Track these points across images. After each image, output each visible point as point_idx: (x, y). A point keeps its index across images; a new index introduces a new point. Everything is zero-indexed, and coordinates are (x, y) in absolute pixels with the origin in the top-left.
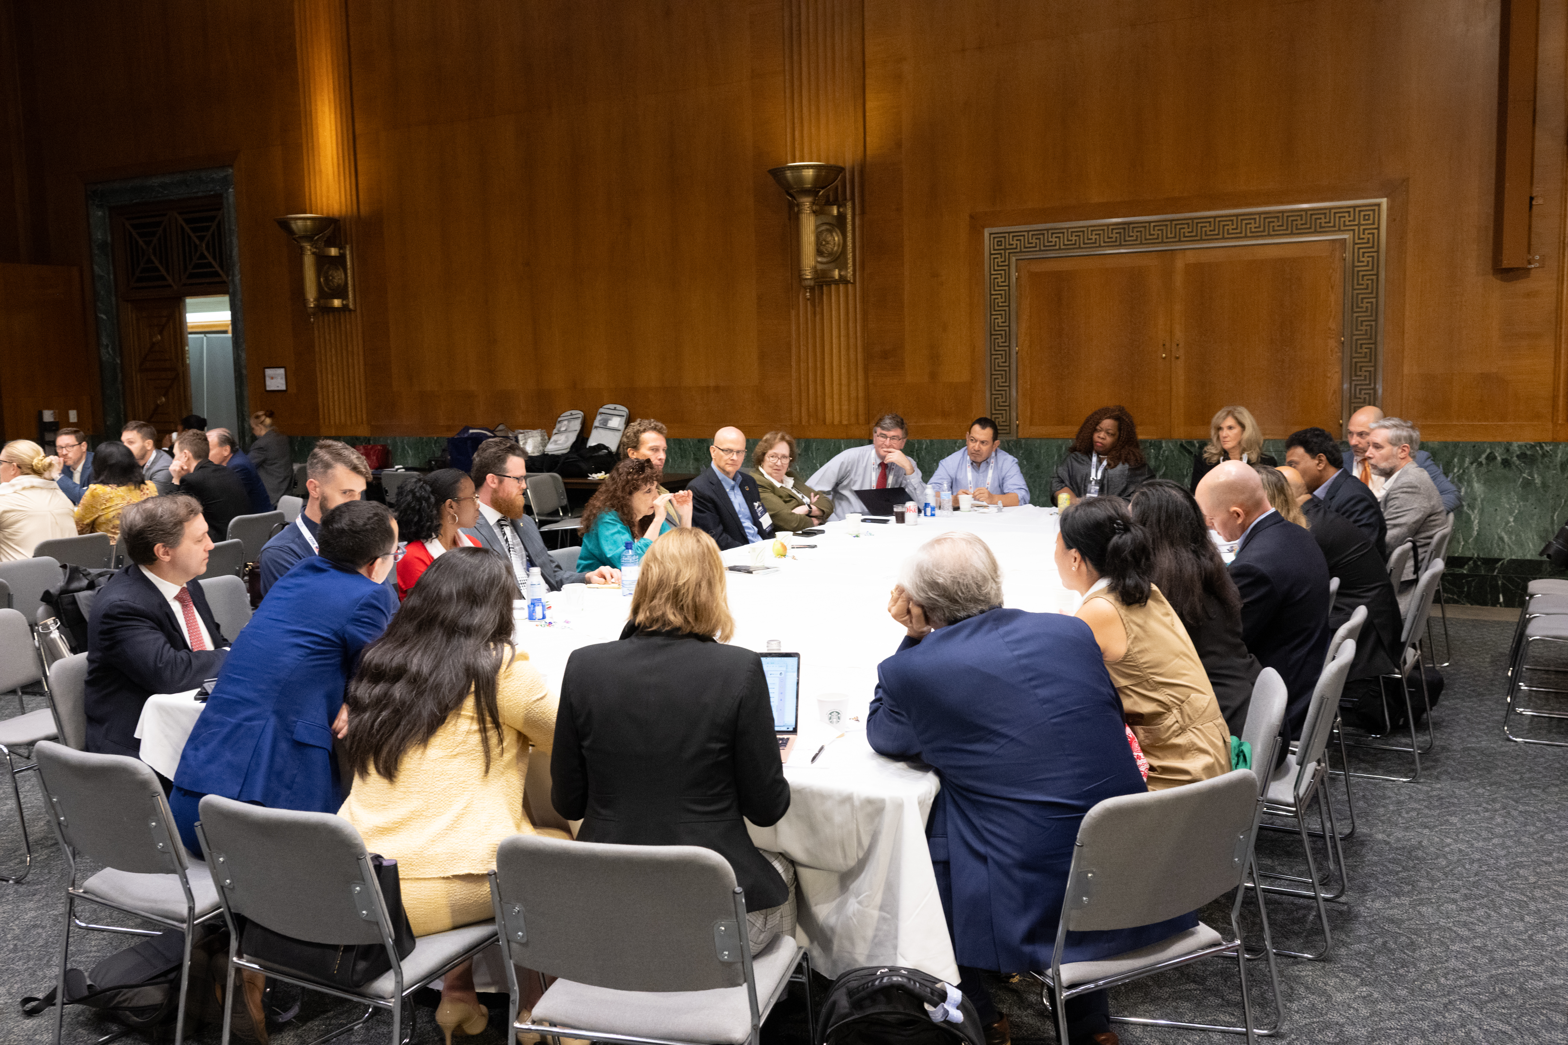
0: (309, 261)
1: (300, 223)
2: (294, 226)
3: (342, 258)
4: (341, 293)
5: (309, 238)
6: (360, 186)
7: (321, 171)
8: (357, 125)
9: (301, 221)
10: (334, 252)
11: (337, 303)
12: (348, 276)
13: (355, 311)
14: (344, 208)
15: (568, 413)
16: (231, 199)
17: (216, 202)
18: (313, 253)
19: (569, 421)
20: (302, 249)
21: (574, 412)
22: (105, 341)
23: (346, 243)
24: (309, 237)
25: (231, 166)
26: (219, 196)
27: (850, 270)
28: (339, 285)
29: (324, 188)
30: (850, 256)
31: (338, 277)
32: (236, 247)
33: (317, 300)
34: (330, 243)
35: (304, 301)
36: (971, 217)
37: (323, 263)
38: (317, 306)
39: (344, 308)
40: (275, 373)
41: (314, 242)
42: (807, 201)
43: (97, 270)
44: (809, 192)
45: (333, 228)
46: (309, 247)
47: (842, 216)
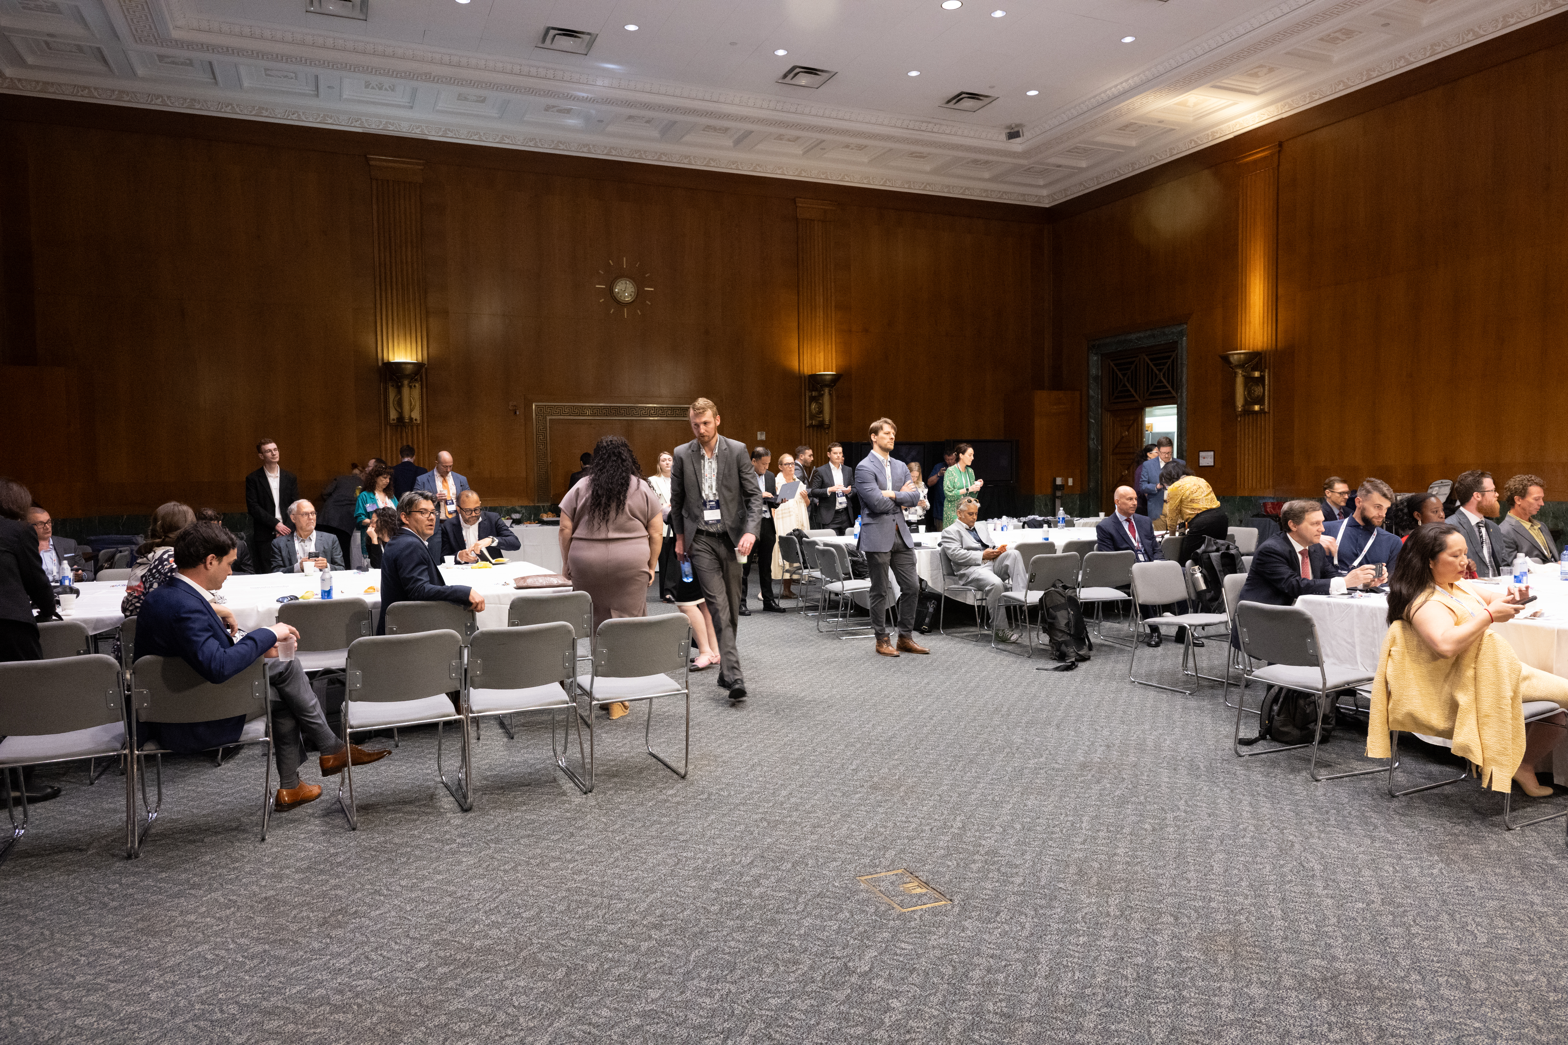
0: (1240, 381)
1: (1236, 357)
2: (1231, 359)
3: (1262, 378)
4: (1260, 401)
6: (1279, 329)
7: (1250, 322)
8: (1280, 290)
9: (1237, 355)
10: (1257, 374)
11: (1257, 408)
12: (1266, 390)
13: (1269, 413)
14: (1265, 345)
15: (1439, 481)
16: (1184, 344)
17: (1172, 347)
18: (1243, 376)
19: (1439, 487)
20: (1236, 373)
21: (1444, 481)
22: (1092, 435)
23: (1265, 368)
24: (1241, 365)
25: (1186, 323)
26: (1176, 343)
28: (1258, 396)
29: (1252, 333)
31: (1258, 391)
32: (1185, 374)
33: (1243, 406)
34: (1254, 369)
35: (1234, 407)
37: (1249, 381)
38: (1243, 410)
39: (1262, 411)
40: (1207, 454)
41: (1245, 369)
43: (1091, 393)
45: (1257, 359)
46: (1240, 372)
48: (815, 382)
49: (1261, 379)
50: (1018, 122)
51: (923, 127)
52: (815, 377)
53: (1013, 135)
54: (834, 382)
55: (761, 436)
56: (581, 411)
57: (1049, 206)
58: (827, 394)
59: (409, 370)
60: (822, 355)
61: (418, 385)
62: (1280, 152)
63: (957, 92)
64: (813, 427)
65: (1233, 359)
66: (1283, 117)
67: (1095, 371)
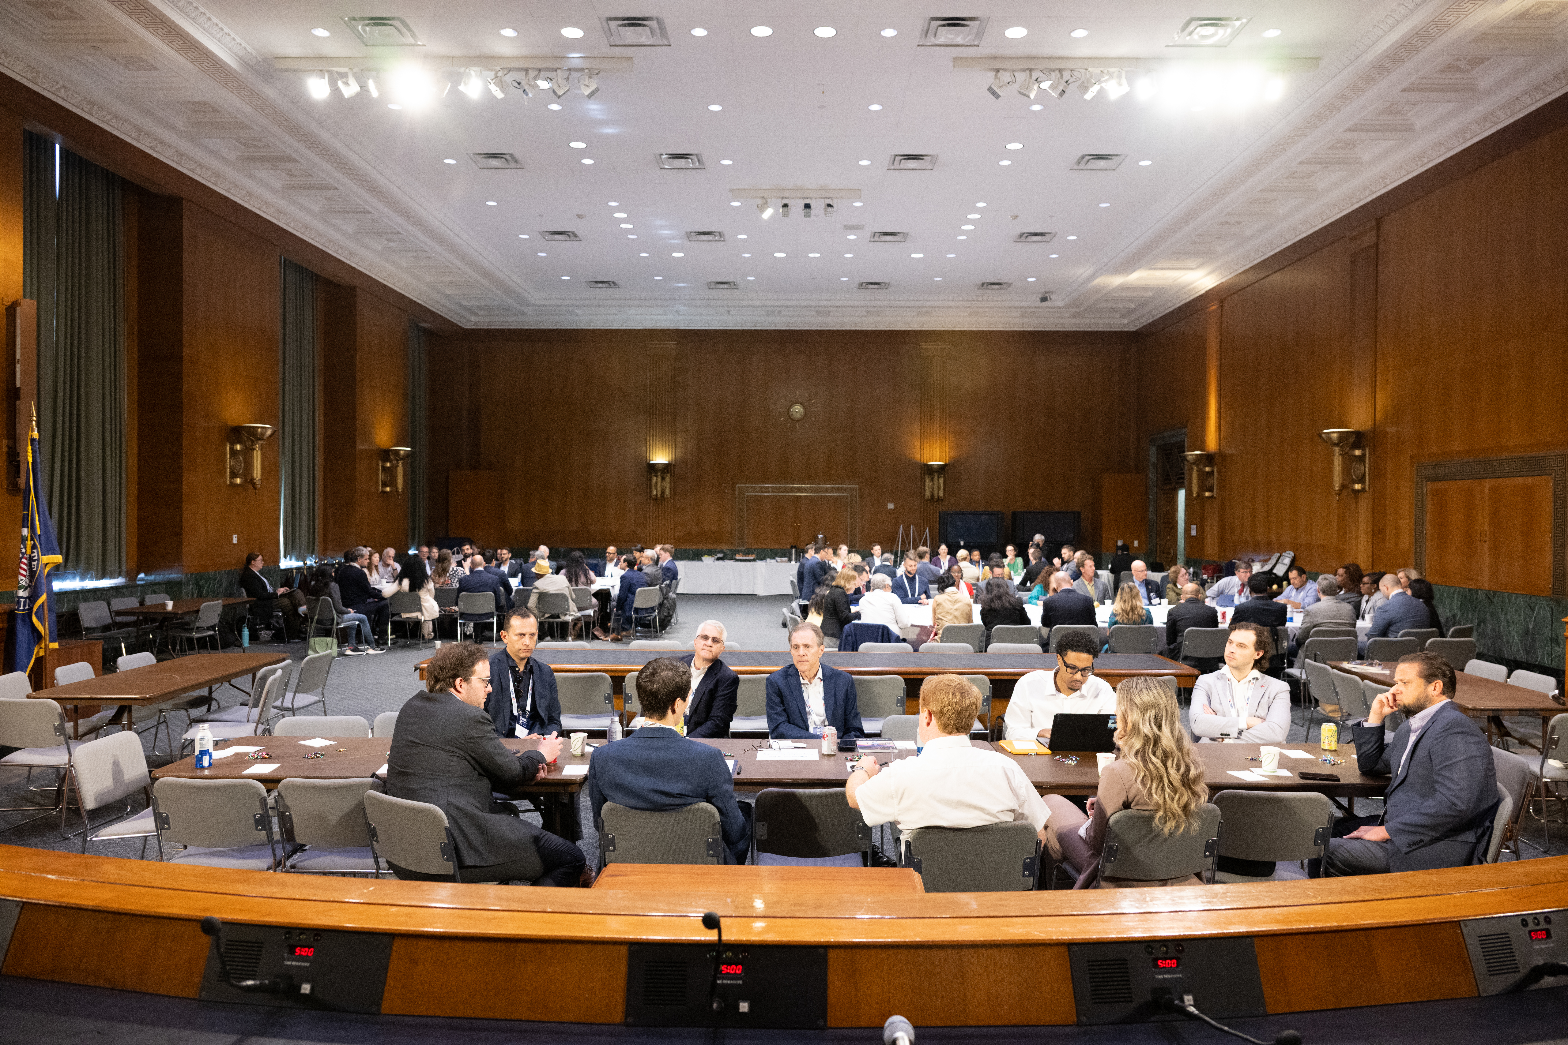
0: (1195, 474)
3: (1213, 471)
4: (1211, 489)
5: (1194, 463)
6: (1221, 437)
7: (1210, 429)
8: (1222, 407)
9: (1192, 455)
10: (1207, 469)
11: (1207, 494)
12: (1215, 481)
13: (1216, 498)
14: (1215, 448)
16: (1186, 443)
18: (1197, 471)
22: (1151, 509)
23: (1215, 465)
25: (1187, 427)
26: (1184, 441)
27: (1367, 484)
28: (1212, 486)
29: (1211, 439)
30: (1367, 477)
31: (1211, 481)
33: (1198, 493)
34: (1207, 466)
35: (1192, 493)
36: (1411, 457)
37: (1203, 475)
38: (1198, 496)
39: (1212, 497)
40: (1194, 527)
41: (1197, 465)
42: (1337, 449)
43: (1151, 475)
44: (1337, 445)
45: (1209, 458)
46: (1195, 468)
47: (1364, 455)
48: (929, 470)
49: (1211, 474)
50: (1047, 290)
51: (980, 298)
52: (927, 466)
53: (1044, 299)
54: (942, 469)
55: (891, 506)
56: (767, 490)
57: (1134, 330)
58: (938, 478)
59: (661, 467)
60: (938, 450)
61: (669, 475)
62: (1222, 306)
63: (980, 283)
64: (930, 500)
65: (1190, 458)
66: (1223, 280)
67: (1153, 459)
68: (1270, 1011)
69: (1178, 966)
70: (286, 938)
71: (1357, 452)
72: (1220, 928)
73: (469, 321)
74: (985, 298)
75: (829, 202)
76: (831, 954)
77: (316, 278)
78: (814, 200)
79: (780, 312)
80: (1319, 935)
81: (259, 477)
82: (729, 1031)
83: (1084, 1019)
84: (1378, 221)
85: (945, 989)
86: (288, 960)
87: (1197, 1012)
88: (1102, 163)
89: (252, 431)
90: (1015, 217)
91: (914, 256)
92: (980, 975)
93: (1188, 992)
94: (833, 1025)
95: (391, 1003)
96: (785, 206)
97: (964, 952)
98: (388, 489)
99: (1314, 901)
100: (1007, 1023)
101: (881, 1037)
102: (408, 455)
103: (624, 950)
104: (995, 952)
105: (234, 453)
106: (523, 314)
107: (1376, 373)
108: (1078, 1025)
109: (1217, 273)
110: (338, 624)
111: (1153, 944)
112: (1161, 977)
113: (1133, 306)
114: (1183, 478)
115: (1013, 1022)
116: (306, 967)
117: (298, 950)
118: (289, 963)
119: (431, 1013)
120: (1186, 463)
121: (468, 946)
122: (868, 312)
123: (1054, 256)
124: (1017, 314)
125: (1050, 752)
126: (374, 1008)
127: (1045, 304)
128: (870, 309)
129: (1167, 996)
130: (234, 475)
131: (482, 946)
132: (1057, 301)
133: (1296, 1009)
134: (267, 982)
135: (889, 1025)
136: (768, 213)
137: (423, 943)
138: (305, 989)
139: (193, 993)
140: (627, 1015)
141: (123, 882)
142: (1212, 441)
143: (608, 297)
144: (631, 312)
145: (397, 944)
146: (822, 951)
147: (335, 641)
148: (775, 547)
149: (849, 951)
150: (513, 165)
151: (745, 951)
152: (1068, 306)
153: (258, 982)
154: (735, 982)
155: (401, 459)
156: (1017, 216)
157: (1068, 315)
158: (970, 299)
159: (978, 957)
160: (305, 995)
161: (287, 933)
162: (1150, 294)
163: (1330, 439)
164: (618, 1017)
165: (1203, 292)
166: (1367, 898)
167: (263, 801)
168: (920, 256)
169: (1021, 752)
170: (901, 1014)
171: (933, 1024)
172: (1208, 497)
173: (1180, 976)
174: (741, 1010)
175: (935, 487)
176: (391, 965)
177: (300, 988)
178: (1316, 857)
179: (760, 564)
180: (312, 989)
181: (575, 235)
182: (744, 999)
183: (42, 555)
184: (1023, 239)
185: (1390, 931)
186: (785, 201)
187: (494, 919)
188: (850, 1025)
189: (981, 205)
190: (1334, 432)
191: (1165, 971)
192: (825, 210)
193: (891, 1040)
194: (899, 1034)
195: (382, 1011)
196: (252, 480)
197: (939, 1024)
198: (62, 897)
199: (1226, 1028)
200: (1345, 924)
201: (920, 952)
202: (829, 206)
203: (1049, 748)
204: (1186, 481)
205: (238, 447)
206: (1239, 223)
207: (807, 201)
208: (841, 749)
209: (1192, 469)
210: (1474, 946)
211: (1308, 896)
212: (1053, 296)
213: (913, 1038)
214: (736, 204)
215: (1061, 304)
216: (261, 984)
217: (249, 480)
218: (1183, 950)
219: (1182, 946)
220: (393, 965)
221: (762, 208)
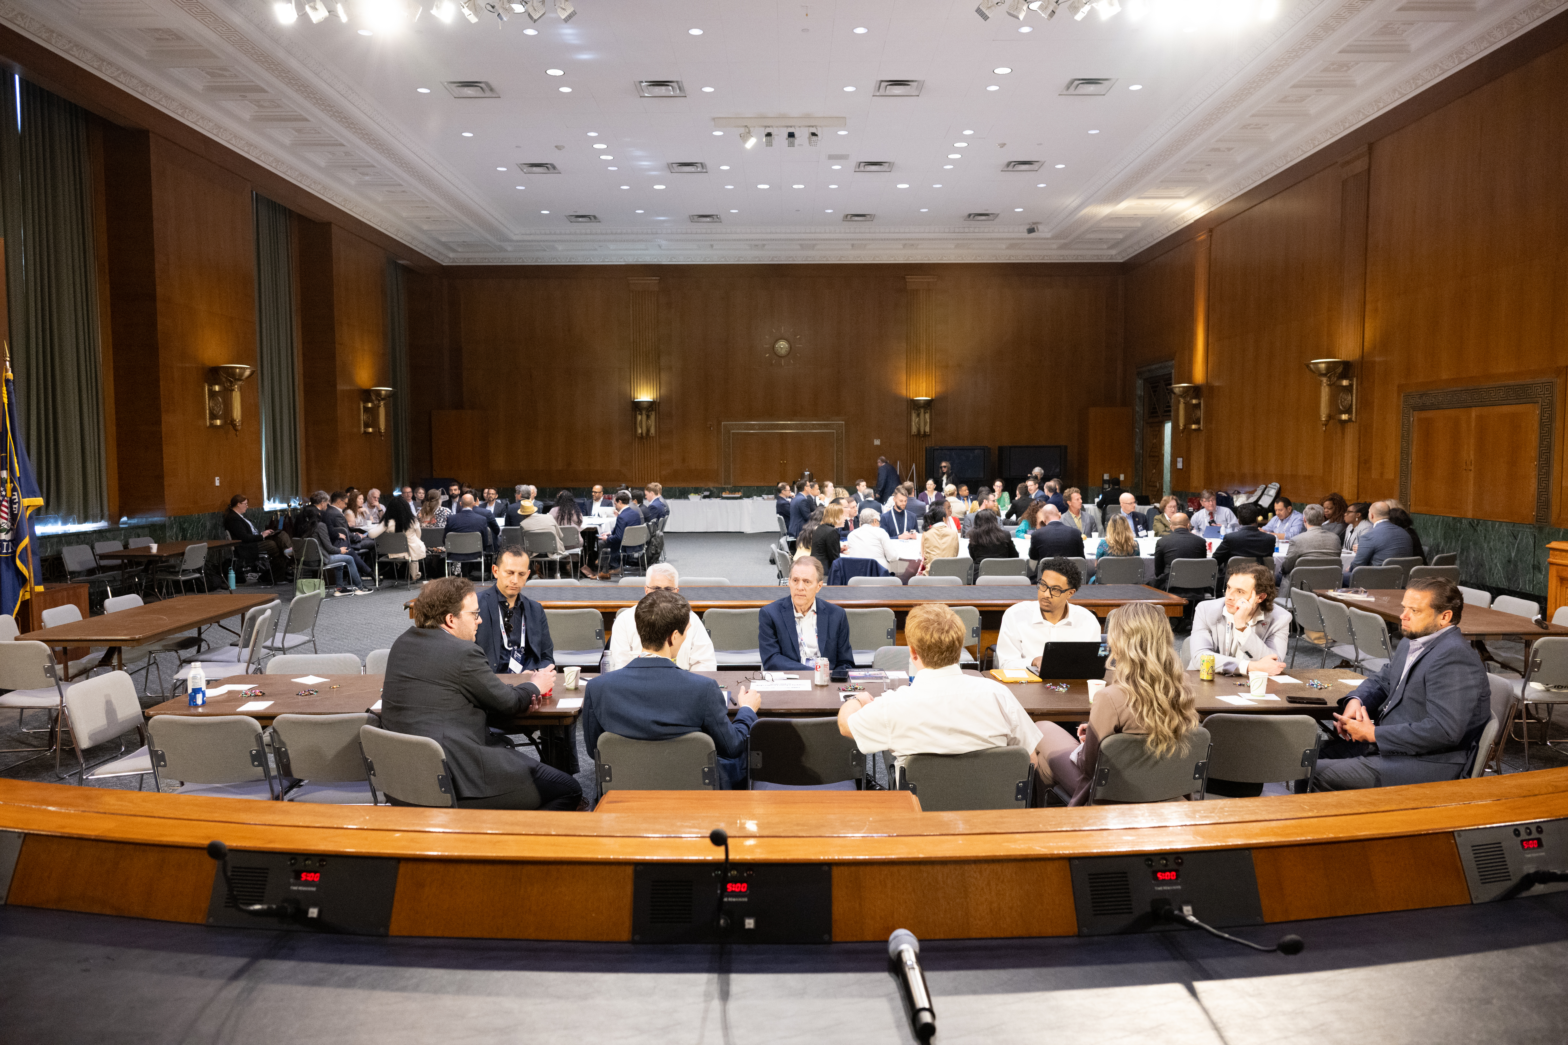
0: (1182, 406)
3: (1200, 403)
4: (1197, 422)
5: (1181, 396)
6: (1208, 369)
7: (1197, 361)
8: (1210, 339)
9: (1179, 388)
10: (1194, 401)
11: (1194, 427)
12: (1201, 413)
13: (1203, 431)
14: (1203, 380)
16: (1173, 375)
18: (1184, 403)
22: (1137, 442)
23: (1202, 398)
25: (1174, 360)
26: (1171, 374)
27: (1354, 415)
28: (1198, 418)
29: (1198, 371)
30: (1354, 407)
31: (1197, 414)
33: (1185, 425)
34: (1194, 398)
35: (1179, 426)
36: (1399, 387)
37: (1190, 407)
38: (1184, 428)
39: (1198, 430)
40: (1180, 460)
41: (1184, 398)
42: (1324, 380)
43: (1137, 409)
44: (1325, 375)
45: (1196, 391)
46: (1182, 400)
47: (1351, 385)
49: (1198, 406)
50: (1035, 221)
51: (967, 230)
52: (913, 401)
53: (1031, 231)
54: (928, 404)
55: (877, 442)
56: (752, 427)
57: (1121, 261)
58: (925, 413)
59: (645, 405)
60: (924, 384)
61: (653, 413)
62: (1211, 236)
63: (967, 214)
64: (916, 435)
65: (1177, 390)
66: (1212, 209)
67: (1140, 392)
68: (1267, 920)
69: (1177, 879)
70: (292, 864)
71: (1345, 383)
72: (1220, 841)
73: (448, 258)
74: (972, 229)
75: (814, 130)
76: (836, 871)
77: (289, 214)
78: (797, 129)
79: (764, 245)
80: (1316, 847)
81: (239, 418)
82: (735, 947)
83: (1085, 930)
84: (1371, 147)
85: (949, 903)
86: (295, 885)
87: (1196, 921)
88: (1091, 88)
89: (230, 372)
90: (1003, 145)
91: (900, 186)
92: (982, 889)
93: (1187, 903)
94: (838, 939)
95: (399, 925)
96: (769, 135)
97: (966, 867)
98: (370, 430)
99: (1310, 814)
100: (1008, 934)
101: (886, 950)
102: (390, 395)
103: (630, 870)
104: (997, 867)
105: (212, 394)
106: (502, 249)
107: (1365, 303)
108: (1079, 936)
109: (1206, 202)
110: (325, 565)
111: (1153, 858)
112: (1160, 888)
113: (1121, 236)
114: (1170, 411)
115: (1015, 934)
116: (311, 891)
117: (303, 875)
118: (295, 888)
119: (439, 934)
120: (1173, 396)
121: (474, 868)
122: (853, 245)
123: (1042, 185)
124: (1004, 246)
125: (1040, 680)
126: (382, 930)
127: (1033, 235)
128: (855, 242)
129: (1167, 907)
130: (213, 417)
131: (488, 868)
132: (1044, 232)
133: (1292, 918)
134: (274, 906)
135: (894, 938)
136: (751, 143)
137: (429, 867)
138: (313, 913)
139: (200, 919)
140: (634, 934)
141: (125, 812)
142: (1199, 374)
143: (588, 231)
144: (612, 246)
145: (403, 868)
146: (826, 868)
147: (323, 582)
148: (762, 484)
149: (853, 868)
150: (488, 93)
151: (750, 869)
152: (1055, 237)
153: (265, 907)
154: (740, 900)
155: (383, 399)
156: (1005, 144)
157: (1055, 246)
158: (957, 230)
159: (980, 872)
160: (312, 918)
161: (292, 859)
162: (1139, 224)
163: (1318, 369)
164: (625, 935)
165: (1192, 221)
166: (1362, 810)
167: (259, 738)
168: (906, 186)
169: (1012, 681)
170: (905, 928)
171: (937, 937)
172: (1195, 430)
173: (1179, 887)
174: (747, 926)
175: (921, 423)
176: (397, 889)
177: (307, 912)
178: (1302, 777)
179: (746, 501)
180: (320, 913)
181: (554, 168)
182: (750, 917)
183: (23, 498)
184: (1010, 168)
185: (1386, 842)
186: (768, 130)
187: (499, 842)
188: (855, 939)
189: (968, 132)
190: (1321, 362)
191: (1164, 882)
192: (809, 138)
193: (896, 953)
194: (903, 947)
195: (391, 933)
196: (232, 422)
197: (942, 937)
198: (64, 827)
199: (1227, 936)
200: (1342, 835)
201: (923, 868)
202: (814, 134)
203: (1040, 676)
204: (1172, 414)
205: (217, 388)
206: (1229, 149)
207: (791, 130)
208: (833, 680)
209: (1179, 402)
210: (1467, 854)
211: (1304, 810)
212: (1040, 227)
213: (917, 950)
214: (718, 133)
215: (1049, 235)
216: (269, 908)
217: (229, 421)
218: (1182, 862)
219: (1181, 859)
220: (399, 888)
221: (744, 137)
